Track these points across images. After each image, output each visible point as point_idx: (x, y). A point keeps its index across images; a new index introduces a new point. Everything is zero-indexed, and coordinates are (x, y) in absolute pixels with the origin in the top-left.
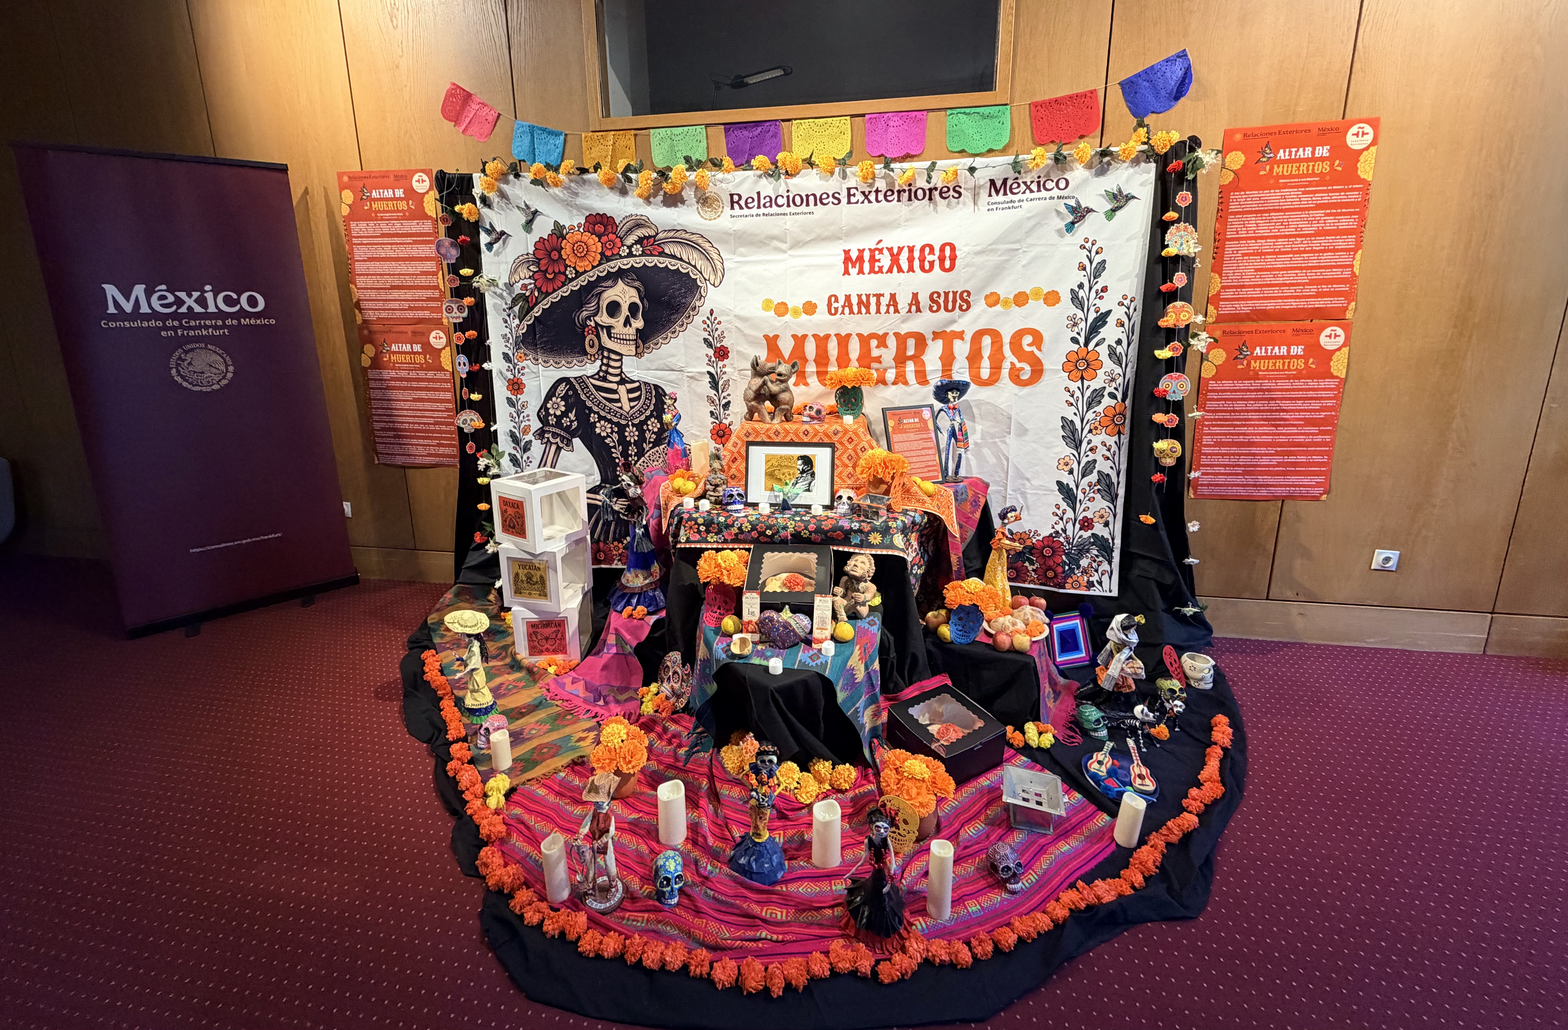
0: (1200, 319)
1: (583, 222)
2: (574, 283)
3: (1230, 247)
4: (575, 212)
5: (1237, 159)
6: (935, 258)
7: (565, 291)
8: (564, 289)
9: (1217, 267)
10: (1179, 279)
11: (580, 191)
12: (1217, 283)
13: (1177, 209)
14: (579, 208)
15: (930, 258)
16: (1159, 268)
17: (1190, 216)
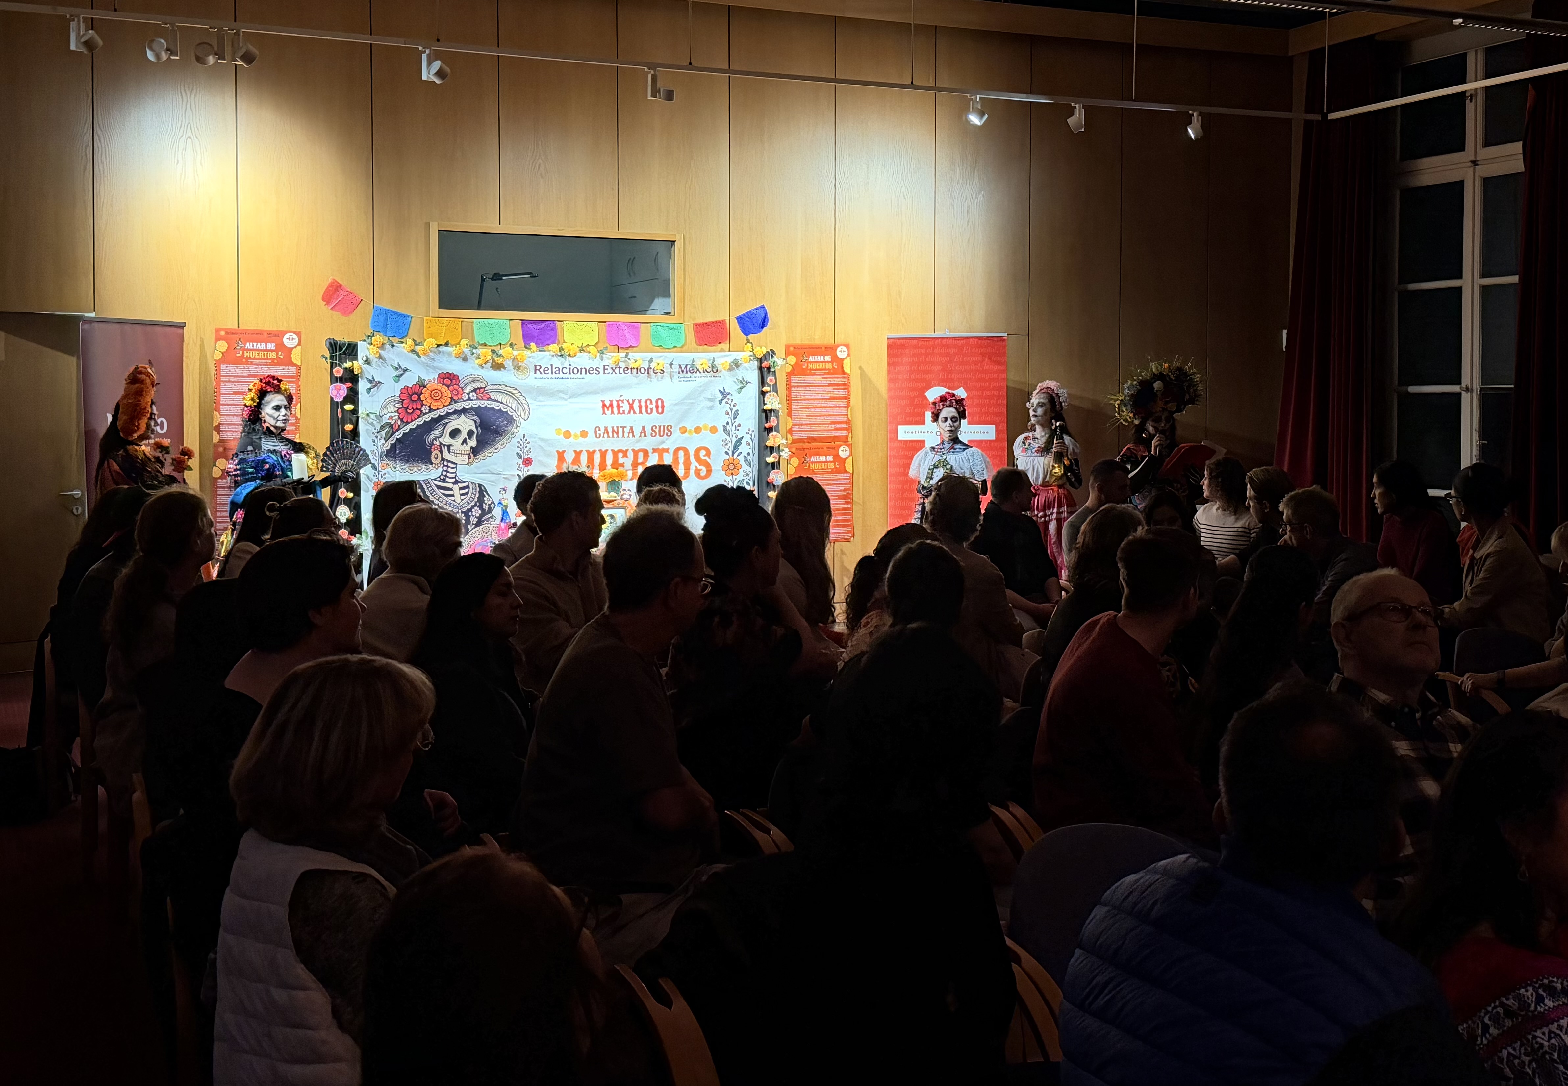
0: (784, 441)
1: (436, 377)
2: (427, 416)
3: (794, 404)
4: (431, 370)
5: (792, 360)
6: (653, 406)
7: (420, 421)
8: (420, 419)
9: (790, 414)
10: (773, 421)
11: (436, 358)
12: (790, 423)
13: (769, 386)
14: (434, 368)
15: (650, 406)
16: (764, 414)
17: (775, 389)
